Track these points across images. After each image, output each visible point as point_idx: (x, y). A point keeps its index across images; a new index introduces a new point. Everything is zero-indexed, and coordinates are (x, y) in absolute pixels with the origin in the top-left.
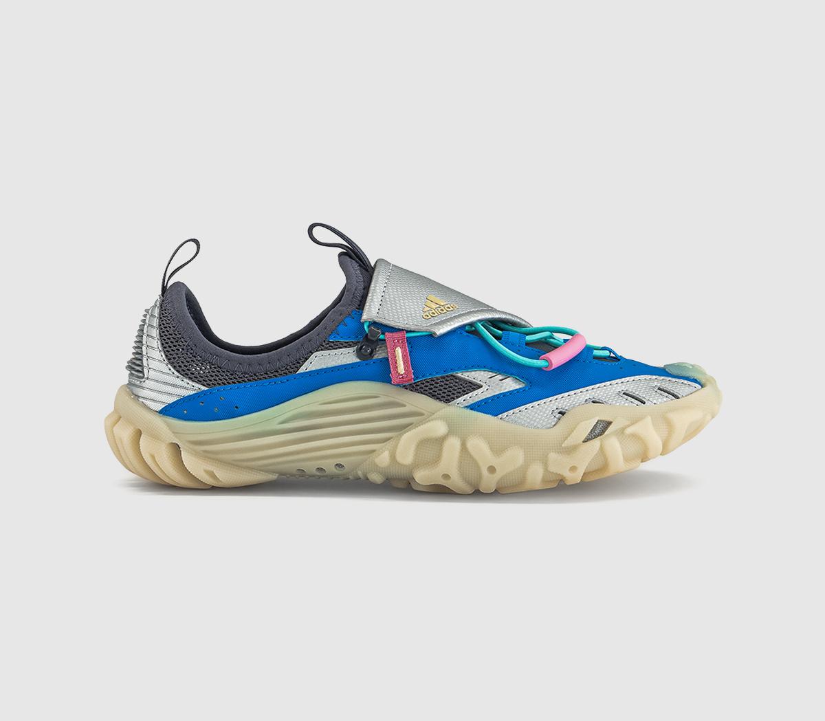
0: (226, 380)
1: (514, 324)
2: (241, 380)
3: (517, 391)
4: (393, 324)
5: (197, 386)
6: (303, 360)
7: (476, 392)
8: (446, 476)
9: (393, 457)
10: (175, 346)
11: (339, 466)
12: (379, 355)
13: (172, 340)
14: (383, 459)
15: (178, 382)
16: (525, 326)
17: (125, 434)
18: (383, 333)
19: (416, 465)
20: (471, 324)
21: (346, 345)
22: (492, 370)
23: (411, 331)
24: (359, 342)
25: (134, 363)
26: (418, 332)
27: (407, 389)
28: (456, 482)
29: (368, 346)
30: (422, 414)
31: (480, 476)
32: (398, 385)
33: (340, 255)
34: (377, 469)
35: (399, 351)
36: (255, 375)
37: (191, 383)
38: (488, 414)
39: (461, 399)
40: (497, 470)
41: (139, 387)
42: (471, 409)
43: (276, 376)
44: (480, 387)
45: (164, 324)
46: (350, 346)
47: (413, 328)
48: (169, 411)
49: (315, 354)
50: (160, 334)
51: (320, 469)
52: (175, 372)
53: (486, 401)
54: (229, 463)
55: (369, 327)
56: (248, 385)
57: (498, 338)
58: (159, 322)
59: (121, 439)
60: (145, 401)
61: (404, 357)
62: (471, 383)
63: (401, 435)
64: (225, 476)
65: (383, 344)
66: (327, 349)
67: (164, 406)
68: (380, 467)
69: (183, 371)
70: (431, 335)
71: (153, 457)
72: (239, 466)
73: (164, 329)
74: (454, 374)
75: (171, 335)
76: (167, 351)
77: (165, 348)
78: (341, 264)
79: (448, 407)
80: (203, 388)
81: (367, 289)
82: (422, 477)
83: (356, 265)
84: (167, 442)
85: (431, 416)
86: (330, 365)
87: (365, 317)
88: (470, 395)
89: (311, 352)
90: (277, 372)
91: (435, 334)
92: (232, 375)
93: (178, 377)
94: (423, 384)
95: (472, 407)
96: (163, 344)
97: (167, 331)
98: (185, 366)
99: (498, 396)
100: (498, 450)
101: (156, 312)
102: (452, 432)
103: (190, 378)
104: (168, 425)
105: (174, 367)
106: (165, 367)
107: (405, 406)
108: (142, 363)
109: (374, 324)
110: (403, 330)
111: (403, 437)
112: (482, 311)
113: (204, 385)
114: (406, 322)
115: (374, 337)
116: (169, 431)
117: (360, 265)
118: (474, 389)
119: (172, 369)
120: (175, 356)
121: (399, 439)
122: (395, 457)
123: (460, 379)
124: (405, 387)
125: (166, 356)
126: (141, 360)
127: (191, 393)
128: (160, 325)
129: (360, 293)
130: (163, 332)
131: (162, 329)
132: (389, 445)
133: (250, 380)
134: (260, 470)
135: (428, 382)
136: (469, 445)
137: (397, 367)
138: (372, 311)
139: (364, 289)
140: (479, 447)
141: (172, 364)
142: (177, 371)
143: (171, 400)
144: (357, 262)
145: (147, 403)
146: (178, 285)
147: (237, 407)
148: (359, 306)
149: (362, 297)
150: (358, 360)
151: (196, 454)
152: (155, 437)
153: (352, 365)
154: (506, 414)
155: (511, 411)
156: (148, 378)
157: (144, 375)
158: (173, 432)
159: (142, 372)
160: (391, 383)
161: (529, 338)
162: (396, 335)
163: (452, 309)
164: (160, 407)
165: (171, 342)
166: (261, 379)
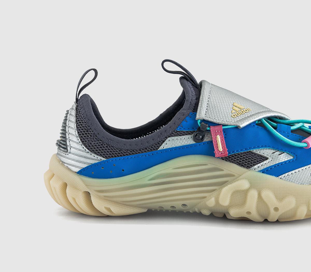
0: (116, 154)
1: (281, 118)
2: (125, 154)
3: (289, 161)
4: (215, 121)
5: (100, 158)
6: (162, 142)
7: (265, 162)
8: (249, 213)
9: (217, 201)
10: (86, 134)
11: (184, 205)
12: (206, 140)
13: (84, 130)
14: (211, 202)
15: (88, 155)
16: (287, 119)
17: (57, 185)
18: (209, 127)
19: (230, 206)
20: (259, 120)
21: (187, 133)
22: (273, 148)
23: (225, 125)
24: (194, 132)
25: (61, 143)
26: (230, 126)
27: (223, 159)
28: (254, 215)
29: (200, 134)
30: (234, 176)
31: (269, 213)
32: (219, 158)
33: (181, 78)
34: (207, 208)
35: (218, 137)
36: (133, 151)
37: (96, 156)
38: (273, 175)
39: (256, 166)
40: (279, 209)
41: (64, 157)
42: (263, 172)
43: (145, 151)
44: (267, 159)
45: (79, 121)
46: (190, 134)
47: (226, 123)
48: (83, 172)
49: (169, 139)
50: (77, 126)
51: (173, 207)
52: (87, 150)
53: (271, 167)
54: (119, 203)
55: (200, 123)
56: (130, 157)
57: (275, 128)
58: (76, 120)
59: (55, 188)
60: (69, 166)
61: (222, 141)
62: (262, 156)
63: (222, 188)
64: (116, 210)
65: (208, 133)
66: (175, 136)
67: (80, 169)
68: (209, 207)
69: (91, 148)
70: (237, 128)
71: (74, 199)
72: (125, 205)
73: (79, 124)
74: (251, 150)
75: (84, 127)
76: (81, 137)
77: (80, 135)
78: (182, 84)
79: (249, 172)
80: (103, 159)
81: (198, 99)
82: (234, 213)
83: (190, 84)
84: (83, 191)
85: (239, 177)
86: (177, 145)
87: (198, 117)
88: (262, 163)
89: (166, 137)
90: (146, 149)
91: (239, 127)
92: (120, 151)
93: (88, 152)
94: (233, 157)
95: (263, 171)
96: (78, 133)
97: (81, 125)
98: (92, 146)
99: (278, 165)
100: (280, 198)
101: (74, 113)
102: (252, 186)
103: (95, 153)
104: (83, 181)
105: (86, 146)
106: (80, 146)
107: (222, 170)
108: (66, 143)
109: (203, 121)
110: (220, 124)
111: (223, 189)
112: (265, 111)
113: (104, 157)
114: (222, 120)
115: (204, 129)
116: (83, 185)
117: (192, 85)
118: (264, 160)
119: (85, 148)
120: (86, 140)
121: (221, 191)
122: (218, 201)
123: (255, 154)
124: (222, 159)
125: (81, 140)
126: (65, 141)
127: (96, 162)
128: (77, 121)
129: (194, 102)
130: (79, 125)
131: (78, 123)
132: (215, 194)
133: (131, 154)
134: (137, 207)
135: (236, 156)
136: (264, 194)
137: (218, 147)
138: (202, 114)
139: (196, 99)
140: (269, 196)
141: (84, 144)
142: (88, 149)
143: (84, 166)
144: (190, 82)
145: (70, 167)
146: (86, 96)
147: (123, 170)
148: (194, 109)
149: (195, 104)
150: (194, 143)
151: (100, 198)
152: (75, 188)
153: (191, 146)
154: (284, 175)
155: (287, 174)
156: (70, 153)
157: (68, 150)
158: (86, 185)
159: (66, 149)
160: (215, 157)
161: (293, 128)
162: (217, 128)
163: (248, 111)
164: (77, 170)
165: (84, 131)
166: (137, 153)
